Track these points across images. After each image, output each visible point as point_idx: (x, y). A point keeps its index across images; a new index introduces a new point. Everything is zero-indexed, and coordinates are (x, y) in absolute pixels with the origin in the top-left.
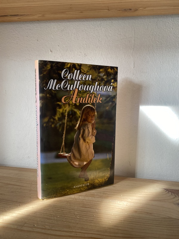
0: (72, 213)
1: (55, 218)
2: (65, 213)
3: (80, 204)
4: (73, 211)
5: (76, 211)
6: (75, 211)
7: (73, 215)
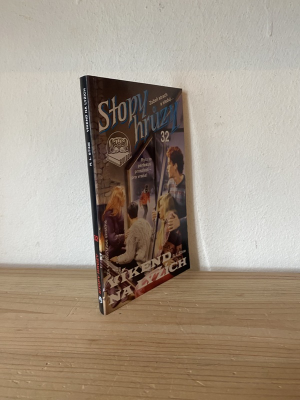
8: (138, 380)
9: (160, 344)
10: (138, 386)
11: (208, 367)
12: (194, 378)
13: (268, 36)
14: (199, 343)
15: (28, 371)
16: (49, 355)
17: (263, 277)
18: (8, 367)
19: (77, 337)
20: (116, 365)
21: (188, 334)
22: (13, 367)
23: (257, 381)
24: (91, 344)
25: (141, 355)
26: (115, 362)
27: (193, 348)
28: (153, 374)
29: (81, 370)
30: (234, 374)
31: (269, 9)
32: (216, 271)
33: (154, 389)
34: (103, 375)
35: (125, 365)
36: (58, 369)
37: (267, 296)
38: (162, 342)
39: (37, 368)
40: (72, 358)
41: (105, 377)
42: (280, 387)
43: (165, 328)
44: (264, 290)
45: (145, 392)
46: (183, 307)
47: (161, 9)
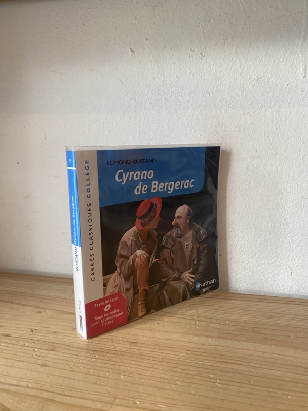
0: (204, 375)
1: (173, 386)
2: (189, 376)
3: (214, 356)
4: (204, 370)
5: (211, 371)
6: (208, 371)
7: (207, 379)
8: (167, 377)
9: (189, 352)
10: (166, 381)
11: (228, 374)
12: (213, 380)
13: (302, 77)
14: (223, 353)
15: (80, 360)
16: (97, 350)
17: (297, 303)
18: (66, 355)
19: (120, 339)
20: (150, 363)
21: (215, 346)
22: (69, 356)
23: (269, 390)
24: (131, 345)
25: (172, 359)
26: (149, 361)
27: (218, 358)
28: (179, 374)
29: (122, 364)
30: (250, 382)
31: (303, 53)
32: (251, 294)
33: (178, 385)
34: (139, 370)
35: (158, 364)
36: (103, 361)
37: (297, 320)
38: (191, 350)
39: (88, 359)
40: (115, 354)
41: (139, 371)
42: (289, 397)
43: (195, 339)
44: (295, 315)
45: (171, 386)
46: (215, 323)
47: (202, 57)
